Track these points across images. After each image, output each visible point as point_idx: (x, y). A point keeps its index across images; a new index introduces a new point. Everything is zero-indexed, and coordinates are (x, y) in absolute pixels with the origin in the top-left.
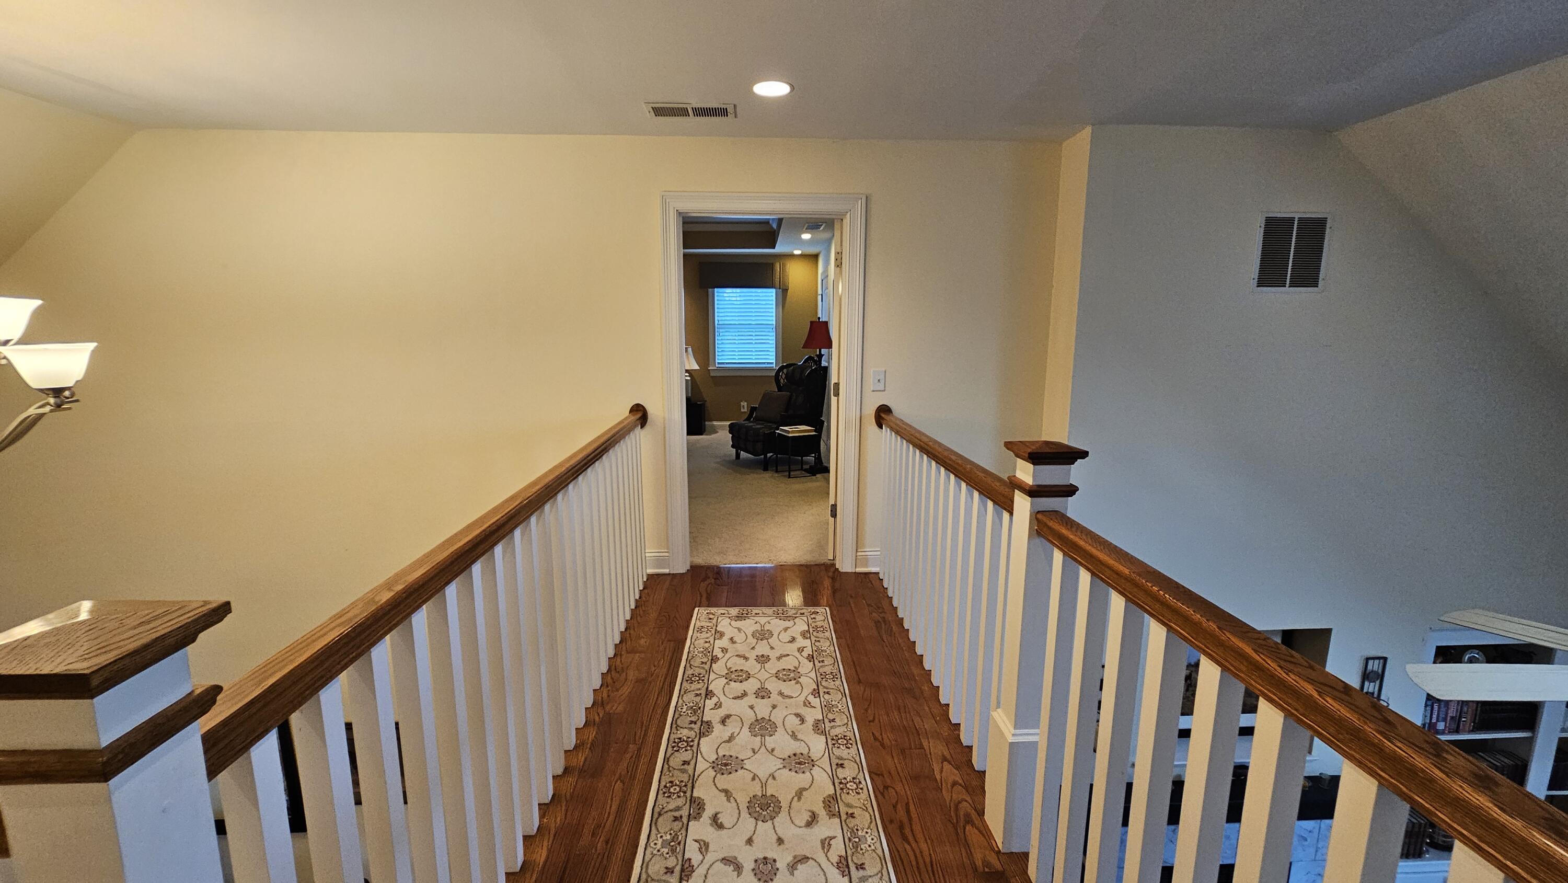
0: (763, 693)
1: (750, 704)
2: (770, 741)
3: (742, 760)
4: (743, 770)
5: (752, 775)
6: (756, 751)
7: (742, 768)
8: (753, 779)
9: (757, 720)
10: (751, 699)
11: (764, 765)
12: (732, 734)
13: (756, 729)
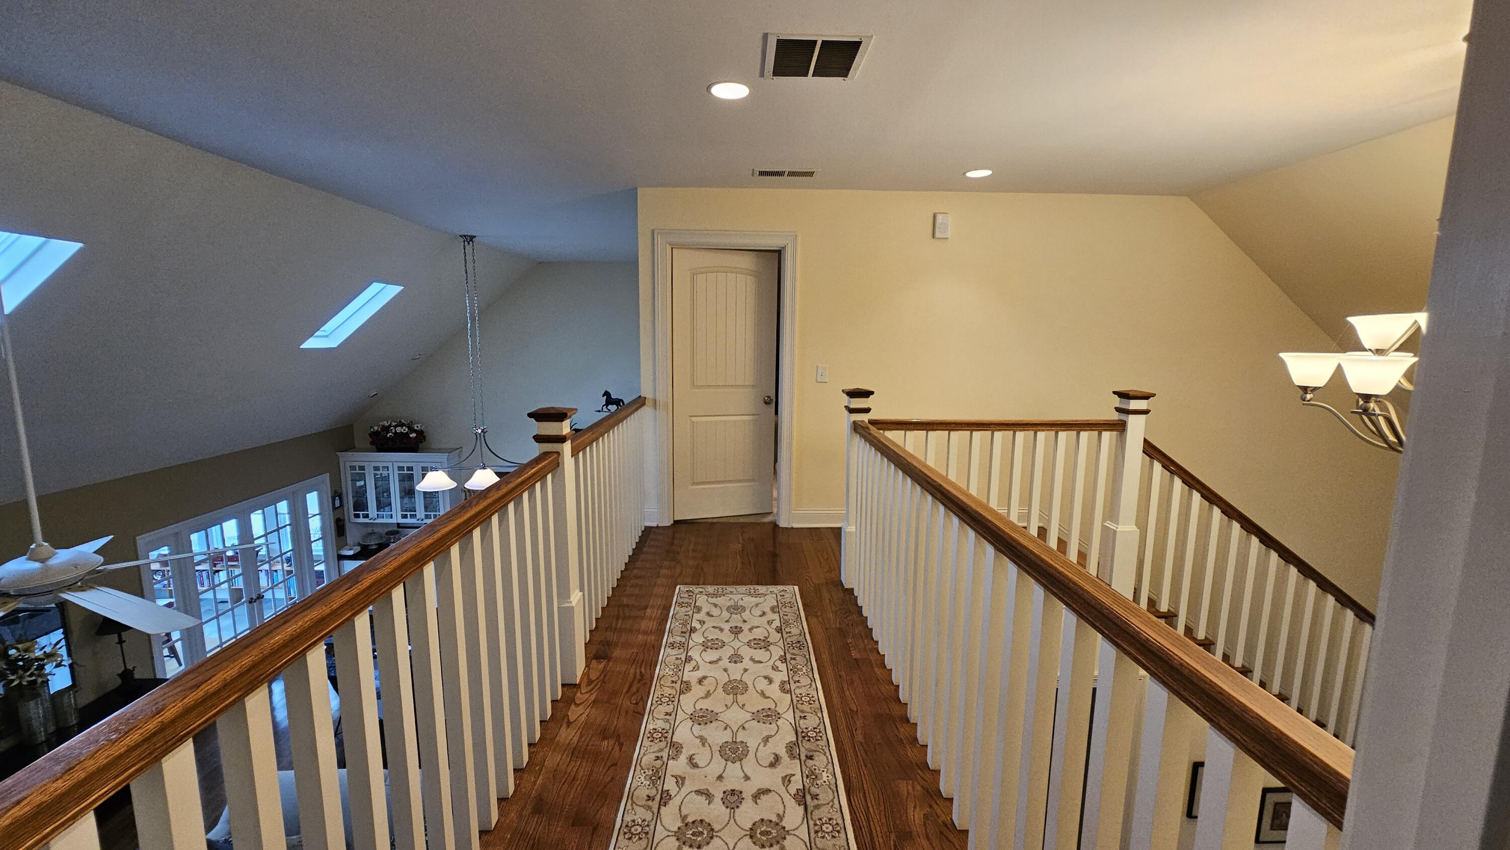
0: (733, 798)
1: (748, 781)
2: (727, 737)
3: (754, 719)
4: (753, 711)
5: (745, 708)
6: (741, 727)
7: (753, 713)
8: (744, 705)
9: (741, 760)
10: (749, 789)
11: (735, 716)
12: (765, 745)
13: (741, 749)
